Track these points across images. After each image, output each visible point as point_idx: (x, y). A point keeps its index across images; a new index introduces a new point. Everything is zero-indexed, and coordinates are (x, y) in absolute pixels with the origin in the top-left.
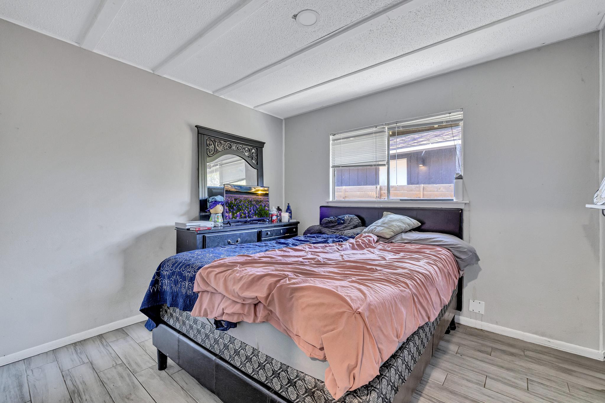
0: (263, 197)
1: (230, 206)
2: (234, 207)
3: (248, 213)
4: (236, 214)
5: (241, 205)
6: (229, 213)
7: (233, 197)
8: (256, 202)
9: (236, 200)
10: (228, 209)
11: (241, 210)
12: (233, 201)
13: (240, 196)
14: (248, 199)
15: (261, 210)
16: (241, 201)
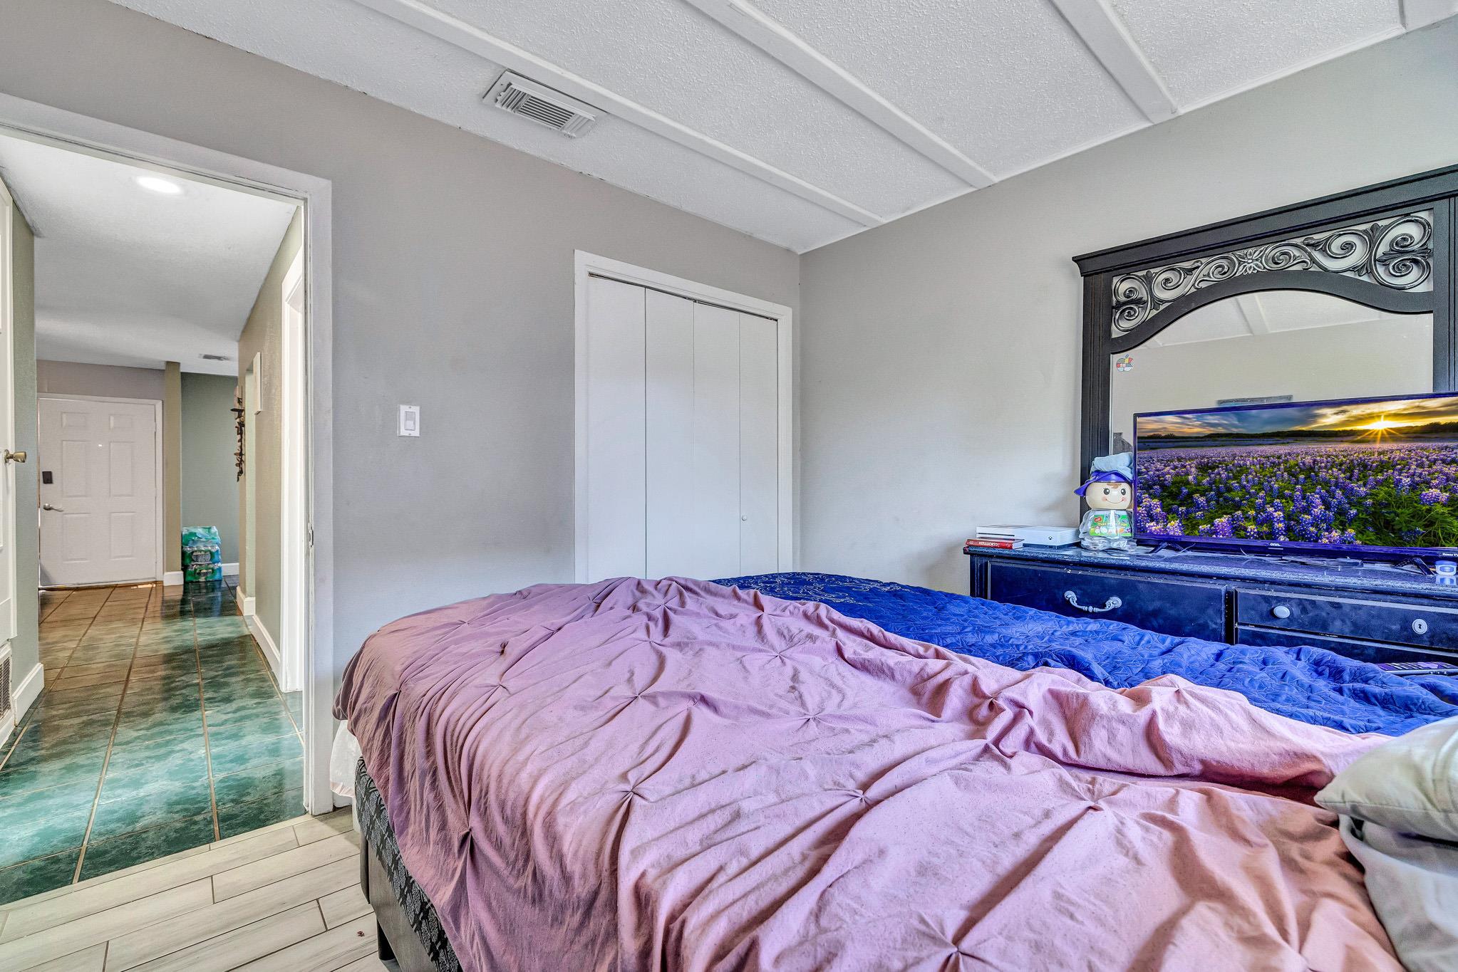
0: (1407, 445)
1: (1174, 496)
2: (1196, 496)
3: (1288, 517)
4: (1211, 522)
5: (1244, 487)
6: (1166, 521)
7: (1190, 459)
8: (1350, 469)
9: (1205, 468)
10: (1162, 507)
11: (1237, 506)
12: (1187, 474)
13: (1236, 450)
14: (1292, 462)
15: (1388, 505)
16: (1242, 470)
